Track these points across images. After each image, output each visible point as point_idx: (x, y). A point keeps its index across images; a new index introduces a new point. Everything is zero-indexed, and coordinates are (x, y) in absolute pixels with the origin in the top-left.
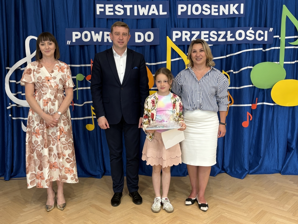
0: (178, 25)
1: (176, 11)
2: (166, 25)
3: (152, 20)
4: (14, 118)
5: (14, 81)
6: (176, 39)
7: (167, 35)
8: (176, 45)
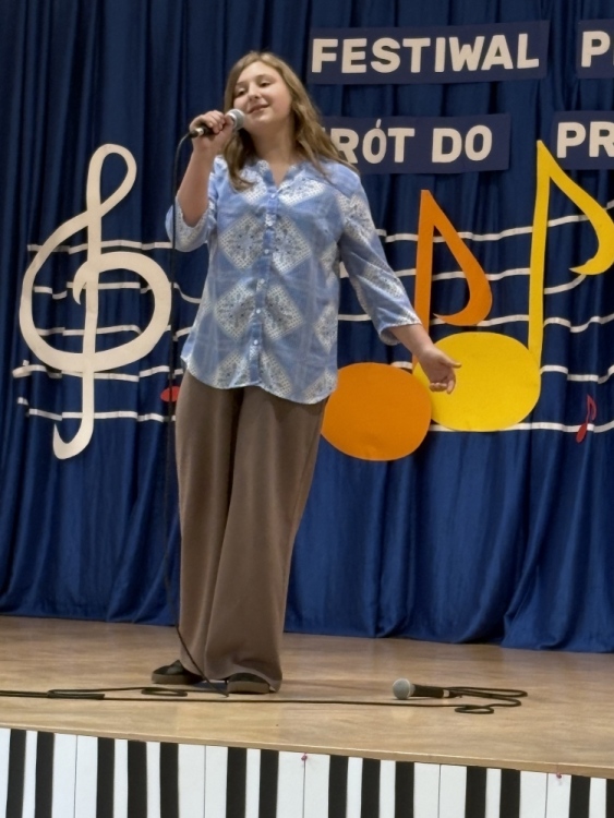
2: (535, 103)
3: (494, 86)
4: (34, 412)
5: (46, 290)
6: (569, 149)
7: (538, 137)
8: (568, 172)
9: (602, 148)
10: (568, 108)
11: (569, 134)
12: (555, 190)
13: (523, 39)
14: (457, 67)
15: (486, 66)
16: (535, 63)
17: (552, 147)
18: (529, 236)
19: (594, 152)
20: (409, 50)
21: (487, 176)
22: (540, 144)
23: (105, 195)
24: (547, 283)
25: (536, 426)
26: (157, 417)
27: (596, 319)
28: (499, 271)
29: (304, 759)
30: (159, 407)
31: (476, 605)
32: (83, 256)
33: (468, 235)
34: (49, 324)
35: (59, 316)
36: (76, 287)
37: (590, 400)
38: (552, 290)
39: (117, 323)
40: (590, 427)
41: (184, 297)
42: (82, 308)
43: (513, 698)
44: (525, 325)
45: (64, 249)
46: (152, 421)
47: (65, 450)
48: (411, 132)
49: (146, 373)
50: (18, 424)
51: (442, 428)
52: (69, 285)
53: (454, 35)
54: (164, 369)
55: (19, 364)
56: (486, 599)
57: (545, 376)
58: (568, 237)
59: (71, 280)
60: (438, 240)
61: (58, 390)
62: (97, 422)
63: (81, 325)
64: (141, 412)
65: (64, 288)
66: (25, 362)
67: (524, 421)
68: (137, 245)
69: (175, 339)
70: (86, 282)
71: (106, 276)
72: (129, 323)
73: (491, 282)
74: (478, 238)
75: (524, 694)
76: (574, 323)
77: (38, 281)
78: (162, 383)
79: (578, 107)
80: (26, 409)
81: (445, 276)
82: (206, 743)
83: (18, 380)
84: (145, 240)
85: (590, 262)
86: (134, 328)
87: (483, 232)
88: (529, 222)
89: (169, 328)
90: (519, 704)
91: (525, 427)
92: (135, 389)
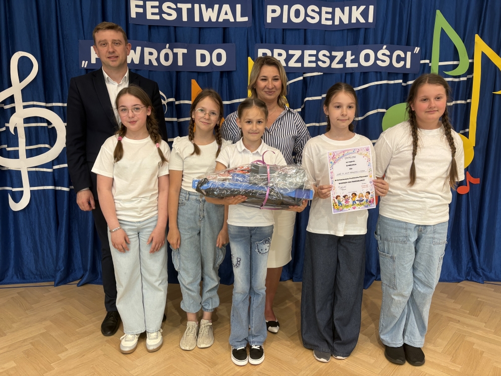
0: (267, 39)
1: (264, 15)
2: (246, 39)
3: (225, 29)
7: (248, 56)
10: (262, 42)
13: (238, 7)
14: (206, 19)
15: (221, 20)
16: (246, 19)
20: (181, 9)
26: (65, 189)
30: (66, 183)
35: (3, 139)
36: (11, 125)
39: (37, 143)
42: (16, 137)
45: (1, 105)
47: (16, 207)
48: (185, 51)
49: (56, 167)
53: (202, 3)
59: (8, 122)
62: (32, 192)
64: (56, 186)
65: (4, 126)
68: (43, 104)
70: (16, 123)
71: (27, 120)
72: (43, 143)
78: (66, 172)
79: (267, 42)
84: (46, 102)
86: (47, 146)
92: (51, 174)
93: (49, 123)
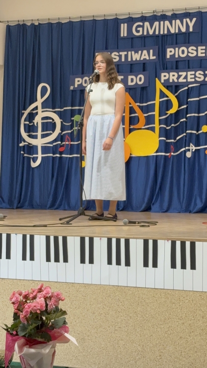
2: (155, 68)
3: (144, 64)
4: (25, 155)
5: (27, 123)
6: (164, 80)
7: (156, 77)
8: (164, 86)
9: (173, 80)
10: (164, 69)
11: (164, 76)
12: (161, 91)
13: (151, 51)
14: (134, 59)
15: (142, 59)
16: (155, 57)
17: (160, 80)
18: (155, 104)
19: (171, 81)
20: (121, 55)
21: (143, 88)
22: (157, 79)
23: (42, 97)
24: (160, 116)
25: (158, 154)
26: (58, 155)
27: (173, 125)
28: (147, 113)
29: (100, 239)
30: (58, 152)
31: (144, 201)
32: (37, 113)
33: (138, 104)
34: (29, 132)
35: (31, 129)
36: (35, 121)
37: (172, 147)
38: (161, 118)
39: (47, 131)
40: (172, 154)
41: (64, 123)
42: (37, 127)
43: (155, 223)
44: (154, 127)
45: (32, 112)
46: (57, 157)
47: (34, 165)
48: (122, 77)
49: (54, 144)
50: (22, 158)
51: (133, 155)
52: (33, 121)
53: (133, 51)
54: (60, 142)
55: (21, 143)
56: (146, 200)
57: (160, 141)
58: (165, 103)
59: (34, 119)
60: (131, 106)
61: (31, 149)
62: (42, 157)
63: (37, 132)
64: (54, 154)
65: (32, 122)
66: (23, 142)
67: (155, 153)
68: (51, 110)
69: (62, 134)
70: (38, 120)
71: (43, 119)
72: (49, 131)
73: (145, 117)
74: (141, 105)
75: (157, 222)
76: (167, 126)
77: (25, 121)
78: (59, 146)
79: (167, 69)
80: (23, 154)
81: (133, 115)
82: (74, 236)
83: (21, 147)
84: (53, 109)
85: (171, 110)
86: (51, 132)
87: (142, 103)
88: (155, 100)
89: (60, 132)
90: (156, 225)
91: (155, 154)
92: (52, 148)
93: (53, 120)
